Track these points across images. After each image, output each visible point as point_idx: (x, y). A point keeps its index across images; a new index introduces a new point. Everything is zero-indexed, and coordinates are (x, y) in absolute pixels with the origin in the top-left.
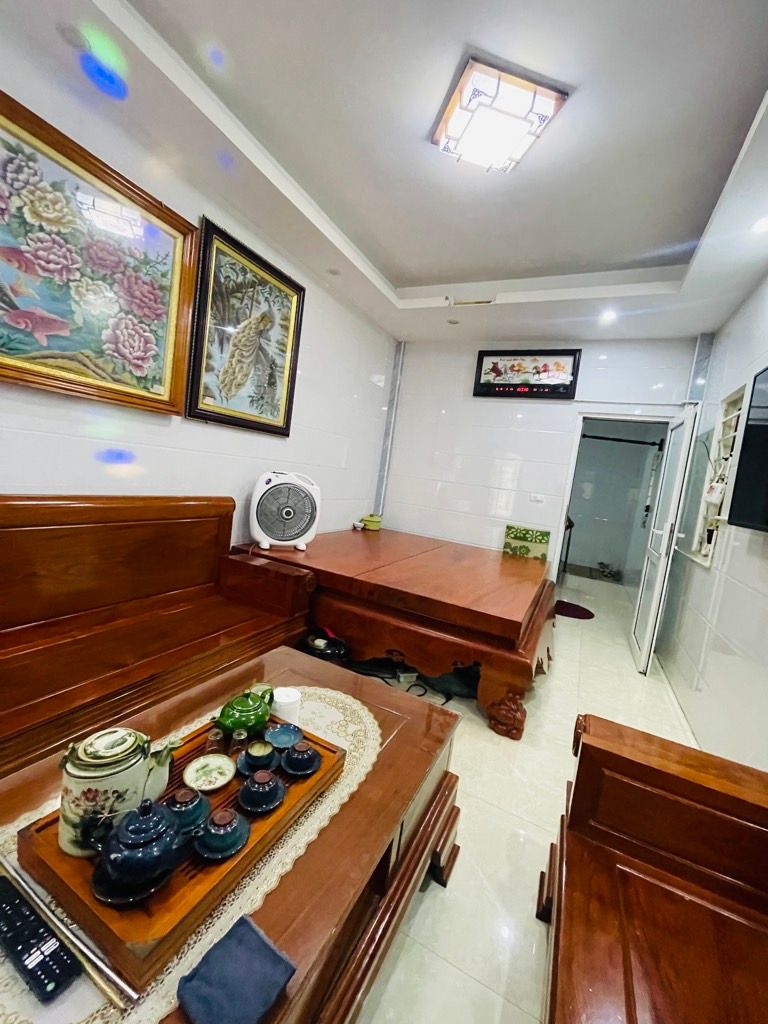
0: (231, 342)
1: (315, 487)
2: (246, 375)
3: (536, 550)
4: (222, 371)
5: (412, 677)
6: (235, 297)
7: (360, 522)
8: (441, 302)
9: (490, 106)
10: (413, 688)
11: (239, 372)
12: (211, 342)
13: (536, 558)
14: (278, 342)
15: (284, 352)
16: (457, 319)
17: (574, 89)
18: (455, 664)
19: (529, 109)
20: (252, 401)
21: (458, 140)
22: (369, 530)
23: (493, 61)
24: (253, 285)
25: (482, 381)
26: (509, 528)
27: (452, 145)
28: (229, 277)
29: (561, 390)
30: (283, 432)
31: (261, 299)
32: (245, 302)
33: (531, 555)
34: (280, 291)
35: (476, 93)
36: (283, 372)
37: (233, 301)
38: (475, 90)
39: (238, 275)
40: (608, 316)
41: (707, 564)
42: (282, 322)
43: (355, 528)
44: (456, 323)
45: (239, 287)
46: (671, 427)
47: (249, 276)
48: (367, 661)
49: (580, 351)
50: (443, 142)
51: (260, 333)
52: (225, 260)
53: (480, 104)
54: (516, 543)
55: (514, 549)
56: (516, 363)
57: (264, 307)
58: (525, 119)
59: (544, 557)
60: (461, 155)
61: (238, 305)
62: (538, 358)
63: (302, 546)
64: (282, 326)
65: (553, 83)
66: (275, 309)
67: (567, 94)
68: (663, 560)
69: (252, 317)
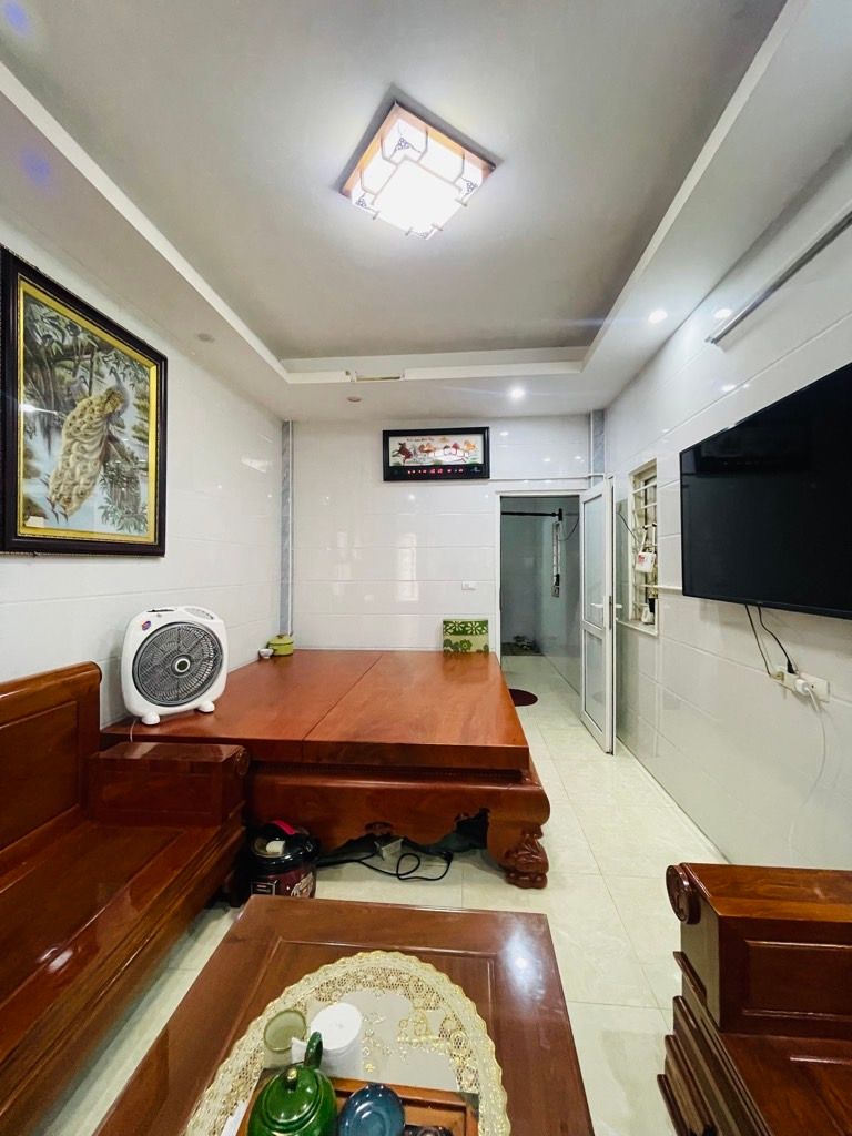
0: (64, 431)
1: (217, 620)
2: (93, 478)
3: (477, 643)
4: (52, 474)
5: (396, 846)
6: (64, 367)
7: (267, 647)
8: (339, 377)
9: (417, 162)
10: (403, 861)
11: (82, 473)
12: (30, 433)
13: (479, 652)
14: (134, 428)
15: (146, 441)
16: (359, 396)
17: (501, 161)
18: (458, 817)
19: (457, 174)
20: (106, 514)
21: (376, 195)
22: (280, 656)
23: (419, 110)
24: (90, 350)
25: (391, 465)
26: (446, 623)
27: (368, 199)
28: (49, 336)
29: (476, 469)
30: (155, 550)
31: (105, 369)
32: (80, 372)
33: (473, 649)
34: (131, 360)
35: (403, 144)
36: (146, 470)
37: (59, 372)
38: (402, 140)
39: (64, 335)
40: (517, 394)
41: (655, 633)
42: (137, 402)
43: (261, 658)
44: (358, 400)
45: (69, 353)
46: (582, 500)
47: (81, 336)
48: (340, 849)
49: (488, 428)
50: (356, 193)
51: (109, 418)
52: (39, 312)
53: (406, 158)
54: (455, 639)
55: (455, 646)
56: (425, 443)
57: (110, 382)
58: (453, 183)
59: (486, 647)
60: (377, 213)
61: (69, 377)
62: (447, 437)
63: (209, 707)
64: (138, 407)
65: (482, 152)
66: (126, 384)
67: (494, 165)
68: (608, 633)
69: (94, 393)
